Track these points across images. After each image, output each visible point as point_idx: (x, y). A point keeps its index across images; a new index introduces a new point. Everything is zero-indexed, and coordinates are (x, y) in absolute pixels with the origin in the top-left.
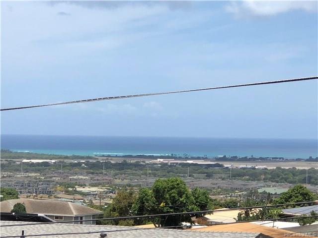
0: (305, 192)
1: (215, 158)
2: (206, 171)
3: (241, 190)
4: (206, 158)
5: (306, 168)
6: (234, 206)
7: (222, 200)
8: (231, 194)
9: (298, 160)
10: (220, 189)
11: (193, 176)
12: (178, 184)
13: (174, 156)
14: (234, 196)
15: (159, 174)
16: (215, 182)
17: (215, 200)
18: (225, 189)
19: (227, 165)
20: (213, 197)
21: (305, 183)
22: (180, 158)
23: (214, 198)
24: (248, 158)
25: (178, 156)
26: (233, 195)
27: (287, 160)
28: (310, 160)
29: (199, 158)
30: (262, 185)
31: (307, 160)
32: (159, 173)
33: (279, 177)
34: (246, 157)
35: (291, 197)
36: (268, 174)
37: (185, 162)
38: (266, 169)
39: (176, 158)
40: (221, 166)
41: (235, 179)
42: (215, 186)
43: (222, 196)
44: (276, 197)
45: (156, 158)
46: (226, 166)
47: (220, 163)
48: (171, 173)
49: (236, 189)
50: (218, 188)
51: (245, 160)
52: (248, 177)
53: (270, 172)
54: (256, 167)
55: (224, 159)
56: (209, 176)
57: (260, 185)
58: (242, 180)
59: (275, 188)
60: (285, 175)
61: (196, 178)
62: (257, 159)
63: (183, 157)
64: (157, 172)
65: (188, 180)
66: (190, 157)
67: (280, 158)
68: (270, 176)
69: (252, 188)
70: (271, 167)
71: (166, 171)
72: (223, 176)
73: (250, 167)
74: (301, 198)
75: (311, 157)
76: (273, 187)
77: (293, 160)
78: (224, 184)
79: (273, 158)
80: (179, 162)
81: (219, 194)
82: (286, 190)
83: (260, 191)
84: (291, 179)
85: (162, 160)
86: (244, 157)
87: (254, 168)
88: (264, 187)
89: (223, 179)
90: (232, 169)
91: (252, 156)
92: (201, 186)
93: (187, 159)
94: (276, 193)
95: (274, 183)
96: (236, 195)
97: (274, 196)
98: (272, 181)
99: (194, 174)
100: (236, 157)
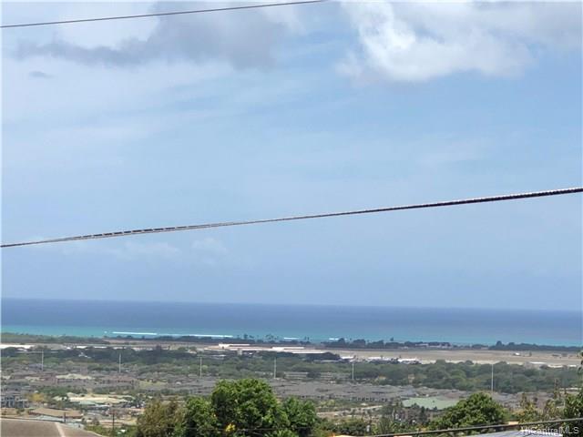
0: (489, 406)
1: (325, 343)
2: (307, 366)
3: (372, 402)
4: (308, 343)
5: (492, 363)
6: (359, 431)
7: (336, 420)
8: (352, 409)
9: (477, 347)
10: (333, 401)
11: (284, 377)
12: (257, 391)
13: (249, 338)
14: (360, 414)
15: (222, 372)
16: (324, 386)
17: (325, 420)
18: (342, 401)
19: (346, 355)
20: (320, 415)
21: (489, 389)
22: (260, 343)
23: (323, 417)
24: (385, 342)
25: (256, 339)
26: (357, 411)
27: (456, 348)
28: (499, 347)
29: (294, 343)
30: (410, 393)
31: (492, 348)
32: (221, 369)
33: (441, 378)
34: (381, 342)
35: (462, 415)
36: (422, 372)
37: (269, 350)
38: (417, 363)
39: (252, 343)
40: (336, 357)
41: (360, 382)
42: (324, 395)
43: (336, 414)
44: (434, 416)
45: (217, 341)
46: (344, 358)
47: (334, 352)
48: (243, 370)
49: (363, 400)
50: (330, 398)
51: (379, 346)
52: (384, 378)
53: (425, 369)
54: (400, 360)
55: (341, 344)
56: (313, 375)
57: (406, 393)
58: (374, 384)
59: (434, 399)
60: (452, 374)
61: (288, 380)
62: (402, 345)
63: (265, 340)
64: (217, 368)
65: (274, 383)
66: (277, 341)
67: (443, 344)
68: (425, 377)
69: (392, 399)
70: (427, 360)
71: (235, 366)
72: (339, 376)
73: (387, 359)
74: (481, 417)
75: (499, 343)
76: (430, 396)
77: (467, 348)
78: (340, 391)
79: (430, 344)
80: (258, 349)
81: (331, 408)
82: (453, 403)
83: (407, 403)
84: (464, 382)
85: (226, 346)
86: (377, 341)
87: (396, 362)
88: (414, 396)
89: (339, 382)
90: (356, 363)
91: (392, 340)
92: (298, 394)
93: (273, 344)
94: (436, 408)
95: (431, 390)
96: (362, 412)
97: (432, 414)
98: (429, 386)
99: (285, 373)
100: (363, 341)
